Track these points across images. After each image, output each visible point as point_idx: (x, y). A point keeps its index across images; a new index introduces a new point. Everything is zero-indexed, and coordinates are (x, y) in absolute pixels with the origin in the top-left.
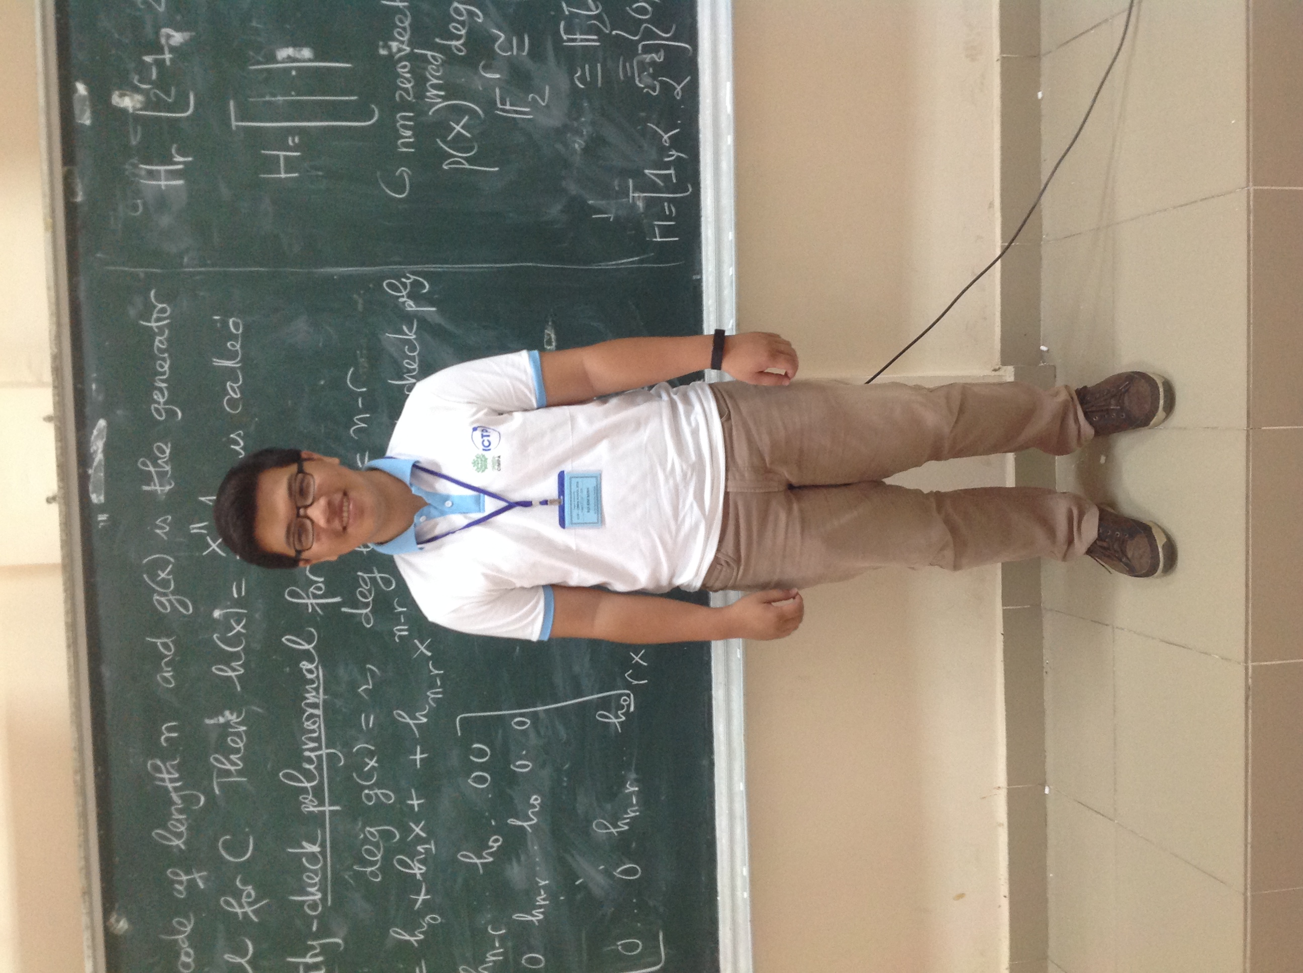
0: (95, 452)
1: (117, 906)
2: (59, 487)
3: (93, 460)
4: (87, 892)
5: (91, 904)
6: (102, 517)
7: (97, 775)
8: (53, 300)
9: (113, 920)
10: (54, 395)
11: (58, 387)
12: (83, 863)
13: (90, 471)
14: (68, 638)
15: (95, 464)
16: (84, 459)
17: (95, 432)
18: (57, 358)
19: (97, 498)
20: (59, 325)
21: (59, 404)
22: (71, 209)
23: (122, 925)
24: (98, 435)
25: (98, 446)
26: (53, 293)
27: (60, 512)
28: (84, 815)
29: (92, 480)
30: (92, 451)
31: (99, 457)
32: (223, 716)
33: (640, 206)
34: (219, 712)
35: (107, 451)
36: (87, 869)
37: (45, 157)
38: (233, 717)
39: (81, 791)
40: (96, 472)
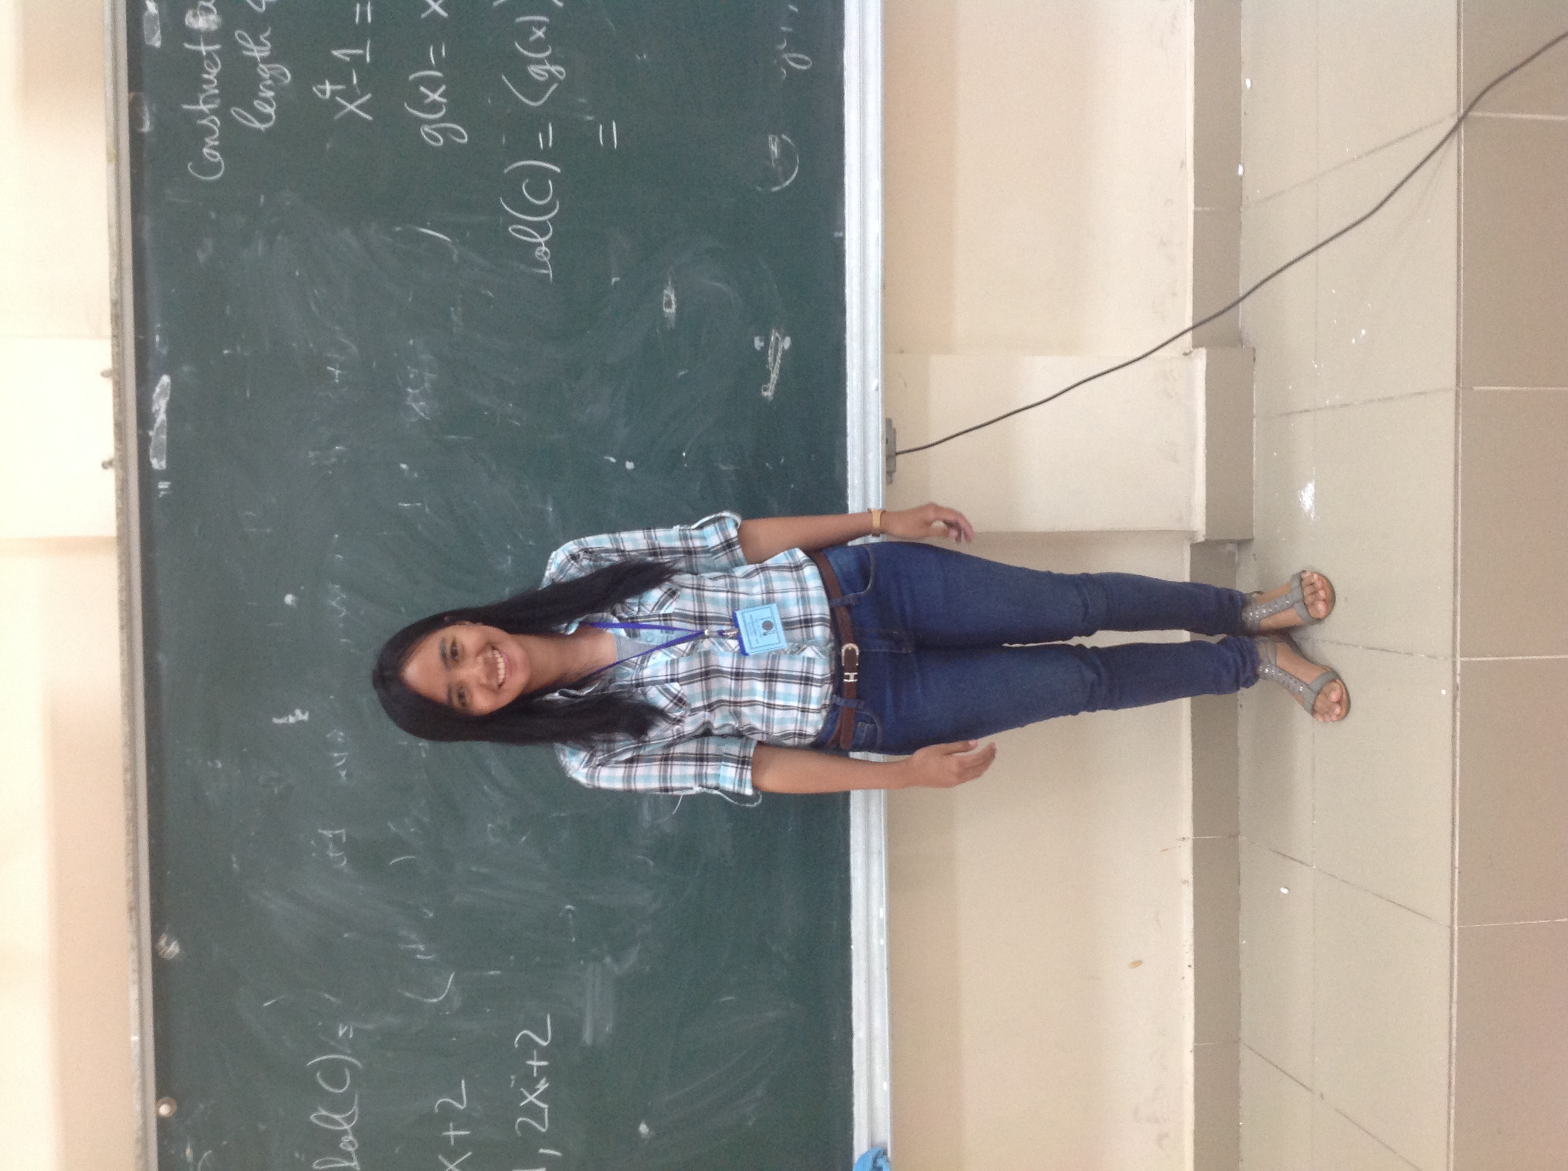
0: (157, 411)
1: (167, 927)
2: (117, 449)
3: (154, 421)
4: (134, 908)
5: (138, 920)
6: (163, 485)
7: (150, 777)
8: (115, 240)
9: (163, 942)
10: (113, 345)
11: (117, 337)
12: (131, 874)
13: (151, 433)
14: (121, 619)
15: (157, 425)
16: (145, 419)
17: (158, 390)
18: (117, 304)
19: (158, 463)
20: (120, 267)
21: (118, 356)
22: (136, 138)
23: (173, 949)
24: (160, 394)
25: (160, 406)
26: (114, 232)
27: (117, 476)
28: (133, 820)
29: (153, 443)
30: (153, 410)
31: (161, 417)
32: (293, 715)
33: (774, 149)
34: (288, 711)
35: (170, 411)
36: (135, 881)
37: (109, 80)
38: (305, 717)
39: (132, 793)
40: (159, 435)
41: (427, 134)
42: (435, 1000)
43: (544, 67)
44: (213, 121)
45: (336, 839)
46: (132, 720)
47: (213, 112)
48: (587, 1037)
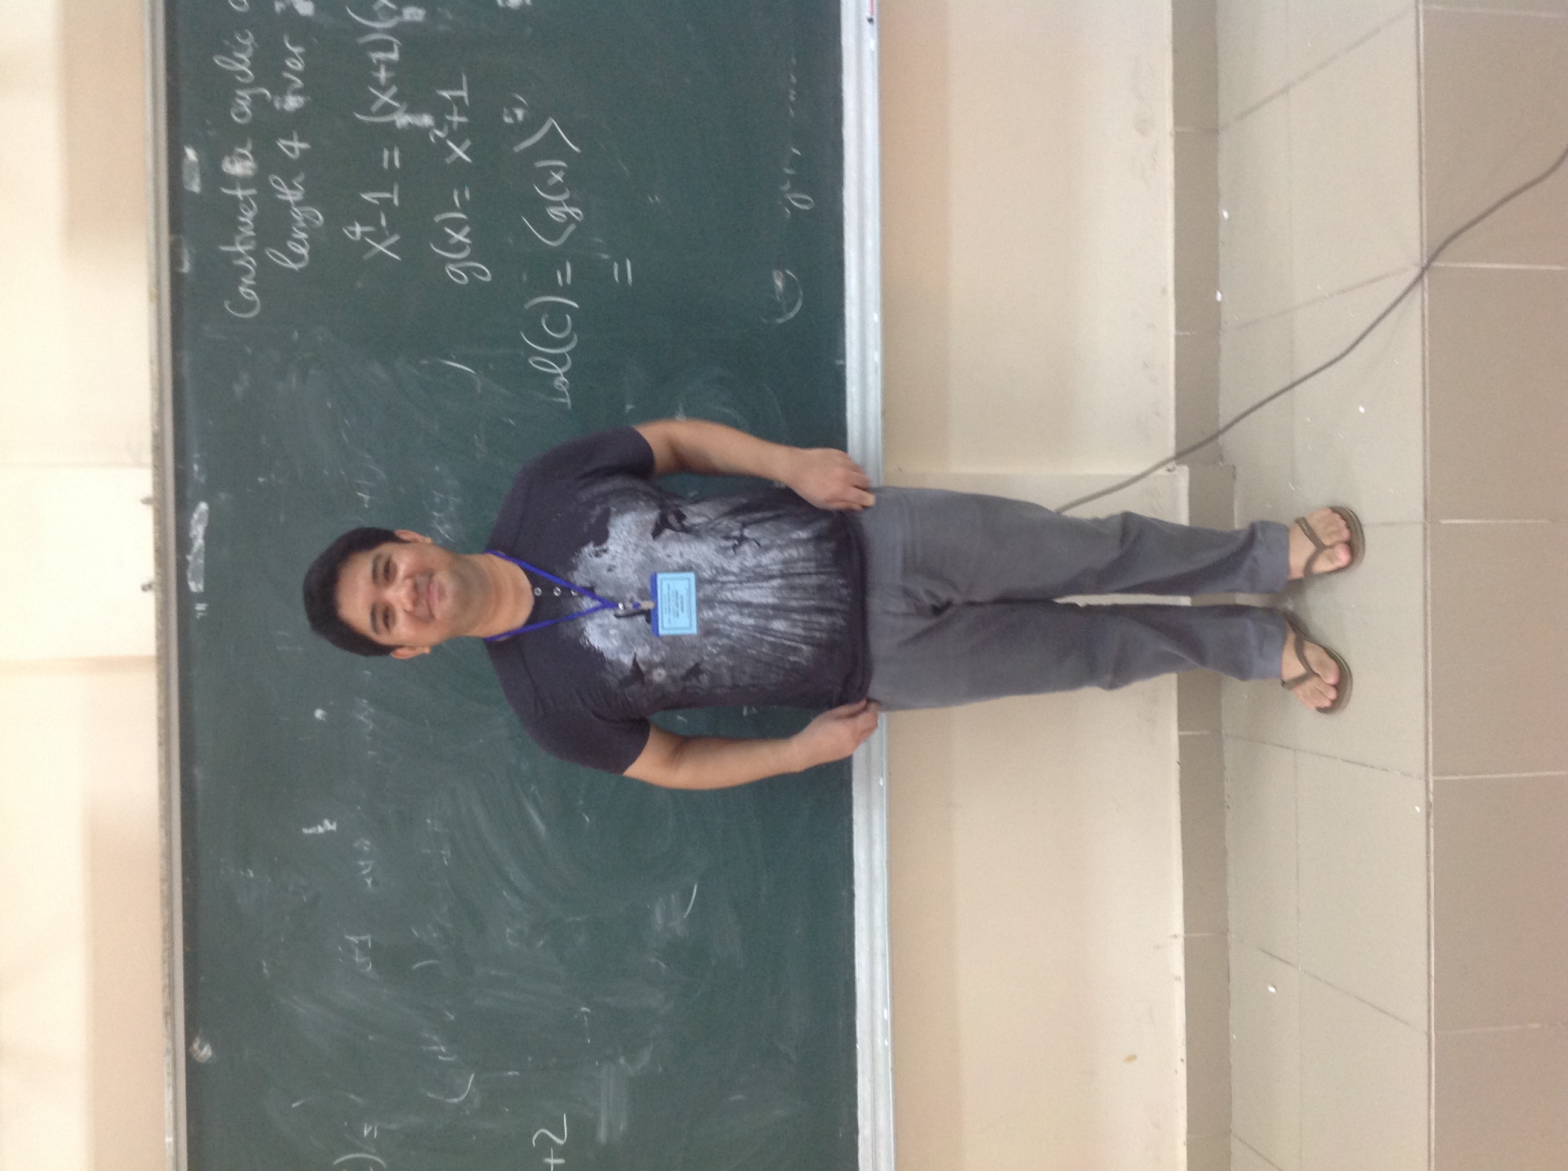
0: (196, 537)
1: (201, 1030)
2: (157, 574)
3: (192, 546)
4: (169, 1013)
5: (173, 1025)
6: (200, 607)
7: (185, 886)
9: (196, 1046)
10: (154, 476)
11: (158, 467)
12: (167, 980)
13: (190, 558)
14: (160, 736)
15: (195, 550)
16: (183, 543)
17: (196, 516)
18: (158, 438)
19: (195, 586)
20: (161, 402)
21: (159, 485)
22: (177, 279)
23: (206, 1052)
24: (198, 520)
25: (198, 531)
26: (156, 369)
27: (157, 600)
28: (169, 927)
29: (191, 567)
30: (191, 535)
31: (199, 542)
32: (322, 825)
33: (779, 283)
34: (317, 821)
35: (207, 537)
36: (171, 987)
37: (152, 225)
38: (333, 827)
39: (167, 901)
40: (196, 558)
41: (453, 273)
42: (455, 1100)
43: (561, 209)
44: (250, 263)
45: (362, 945)
46: (168, 833)
47: (250, 253)
48: (602, 1135)
